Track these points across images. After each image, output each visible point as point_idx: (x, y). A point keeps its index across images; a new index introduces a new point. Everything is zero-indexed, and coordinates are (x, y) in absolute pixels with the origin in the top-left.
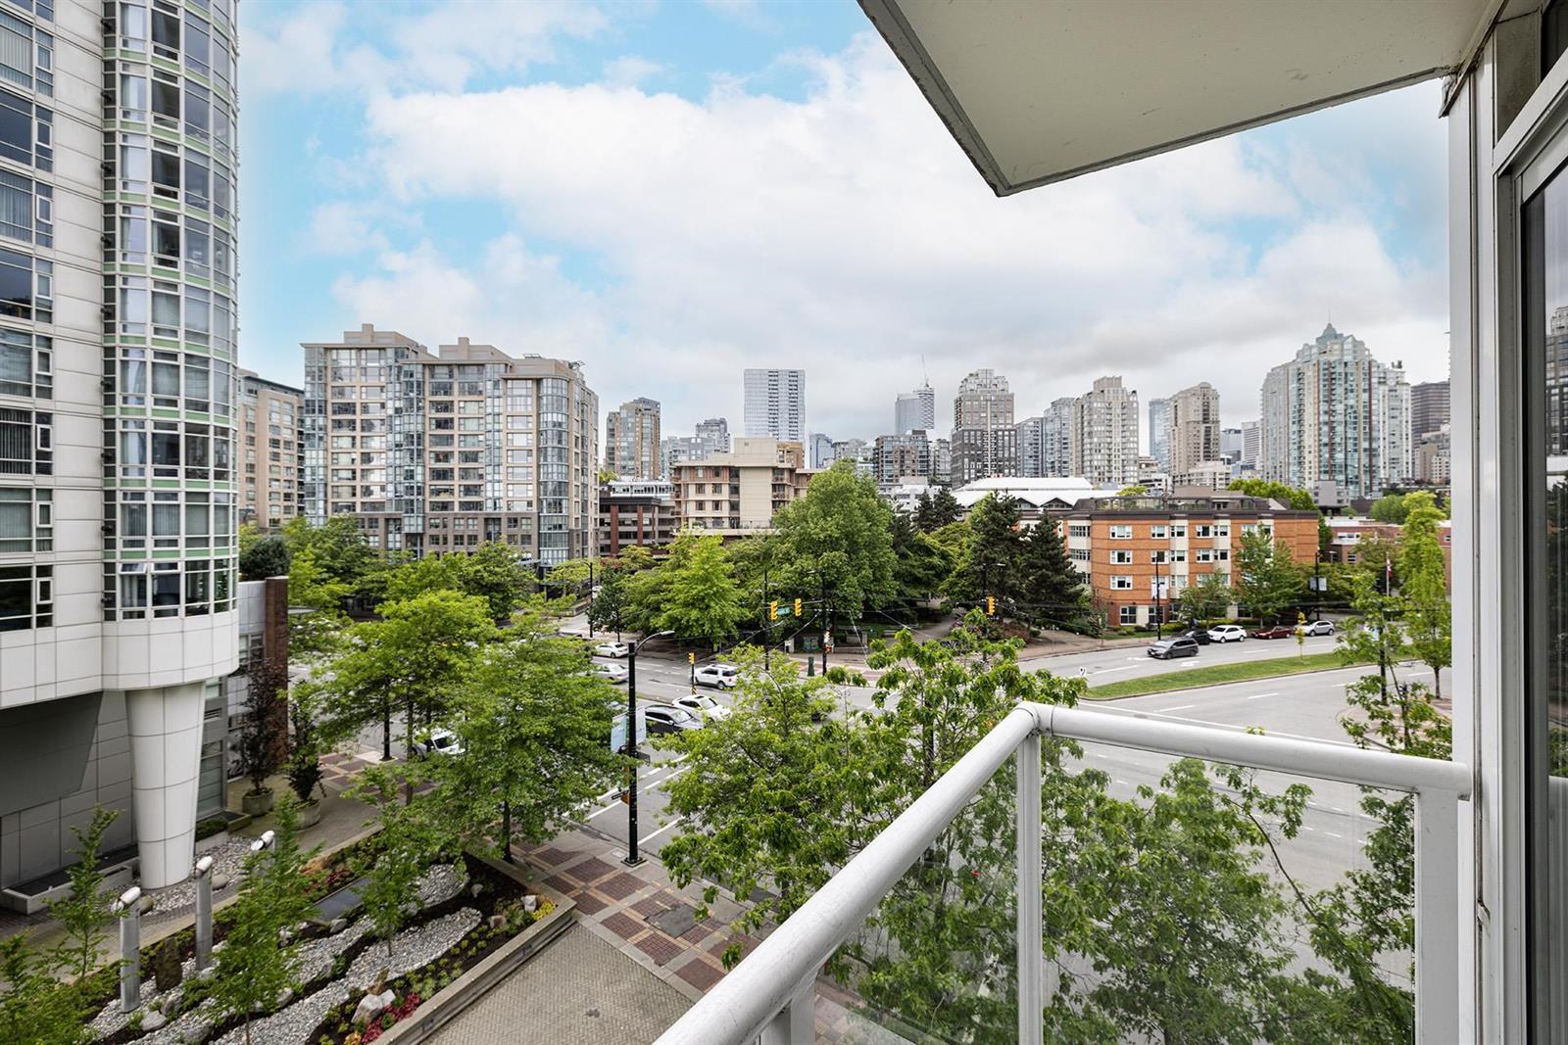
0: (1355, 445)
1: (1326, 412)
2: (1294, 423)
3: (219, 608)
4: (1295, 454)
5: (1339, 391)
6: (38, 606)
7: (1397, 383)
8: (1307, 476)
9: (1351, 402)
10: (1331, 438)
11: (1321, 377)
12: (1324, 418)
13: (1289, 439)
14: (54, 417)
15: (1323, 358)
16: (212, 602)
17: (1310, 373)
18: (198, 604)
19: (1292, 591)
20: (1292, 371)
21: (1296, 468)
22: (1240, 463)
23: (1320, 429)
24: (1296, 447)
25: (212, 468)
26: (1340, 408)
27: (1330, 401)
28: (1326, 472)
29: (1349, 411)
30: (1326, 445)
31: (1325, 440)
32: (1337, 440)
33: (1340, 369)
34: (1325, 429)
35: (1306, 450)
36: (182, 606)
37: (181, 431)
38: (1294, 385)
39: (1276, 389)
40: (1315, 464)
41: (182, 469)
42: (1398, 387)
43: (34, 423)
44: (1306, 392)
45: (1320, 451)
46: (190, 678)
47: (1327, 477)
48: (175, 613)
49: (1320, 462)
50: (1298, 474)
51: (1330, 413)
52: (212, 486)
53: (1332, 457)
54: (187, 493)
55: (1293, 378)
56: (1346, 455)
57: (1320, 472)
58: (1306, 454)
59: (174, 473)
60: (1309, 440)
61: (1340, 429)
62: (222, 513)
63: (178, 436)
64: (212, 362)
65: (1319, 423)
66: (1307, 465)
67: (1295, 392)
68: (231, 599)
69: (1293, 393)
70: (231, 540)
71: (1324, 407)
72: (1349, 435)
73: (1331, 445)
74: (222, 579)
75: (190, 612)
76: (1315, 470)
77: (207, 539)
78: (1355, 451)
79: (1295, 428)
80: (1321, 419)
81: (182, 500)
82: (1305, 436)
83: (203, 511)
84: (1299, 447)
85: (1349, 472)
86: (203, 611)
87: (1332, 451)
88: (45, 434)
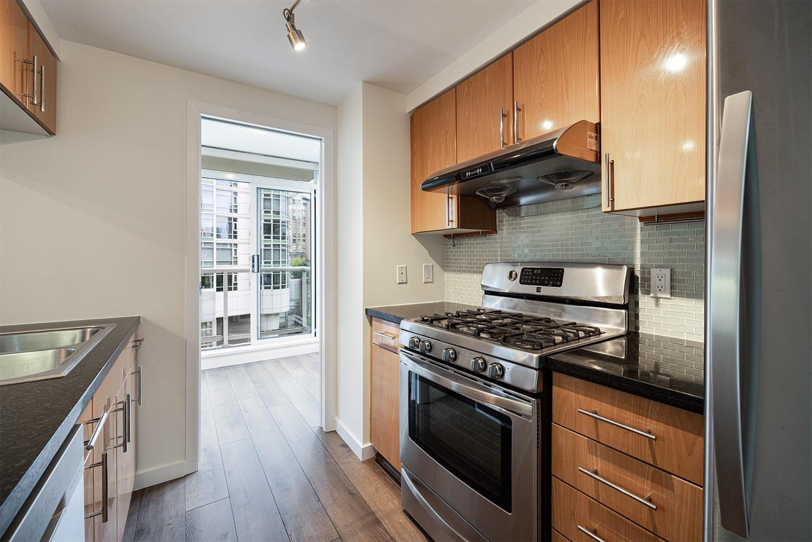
3: (283, 287)
6: (234, 283)
14: (238, 219)
16: (281, 285)
18: (277, 285)
25: (281, 235)
36: (272, 286)
37: (272, 222)
41: (272, 236)
43: (233, 222)
46: (274, 312)
48: (270, 288)
52: (281, 242)
54: (274, 245)
59: (270, 237)
62: (284, 252)
63: (271, 224)
64: (281, 196)
68: (286, 284)
70: (287, 262)
74: (284, 276)
75: (274, 288)
77: (279, 261)
81: (272, 248)
83: (278, 251)
86: (278, 288)
88: (236, 225)
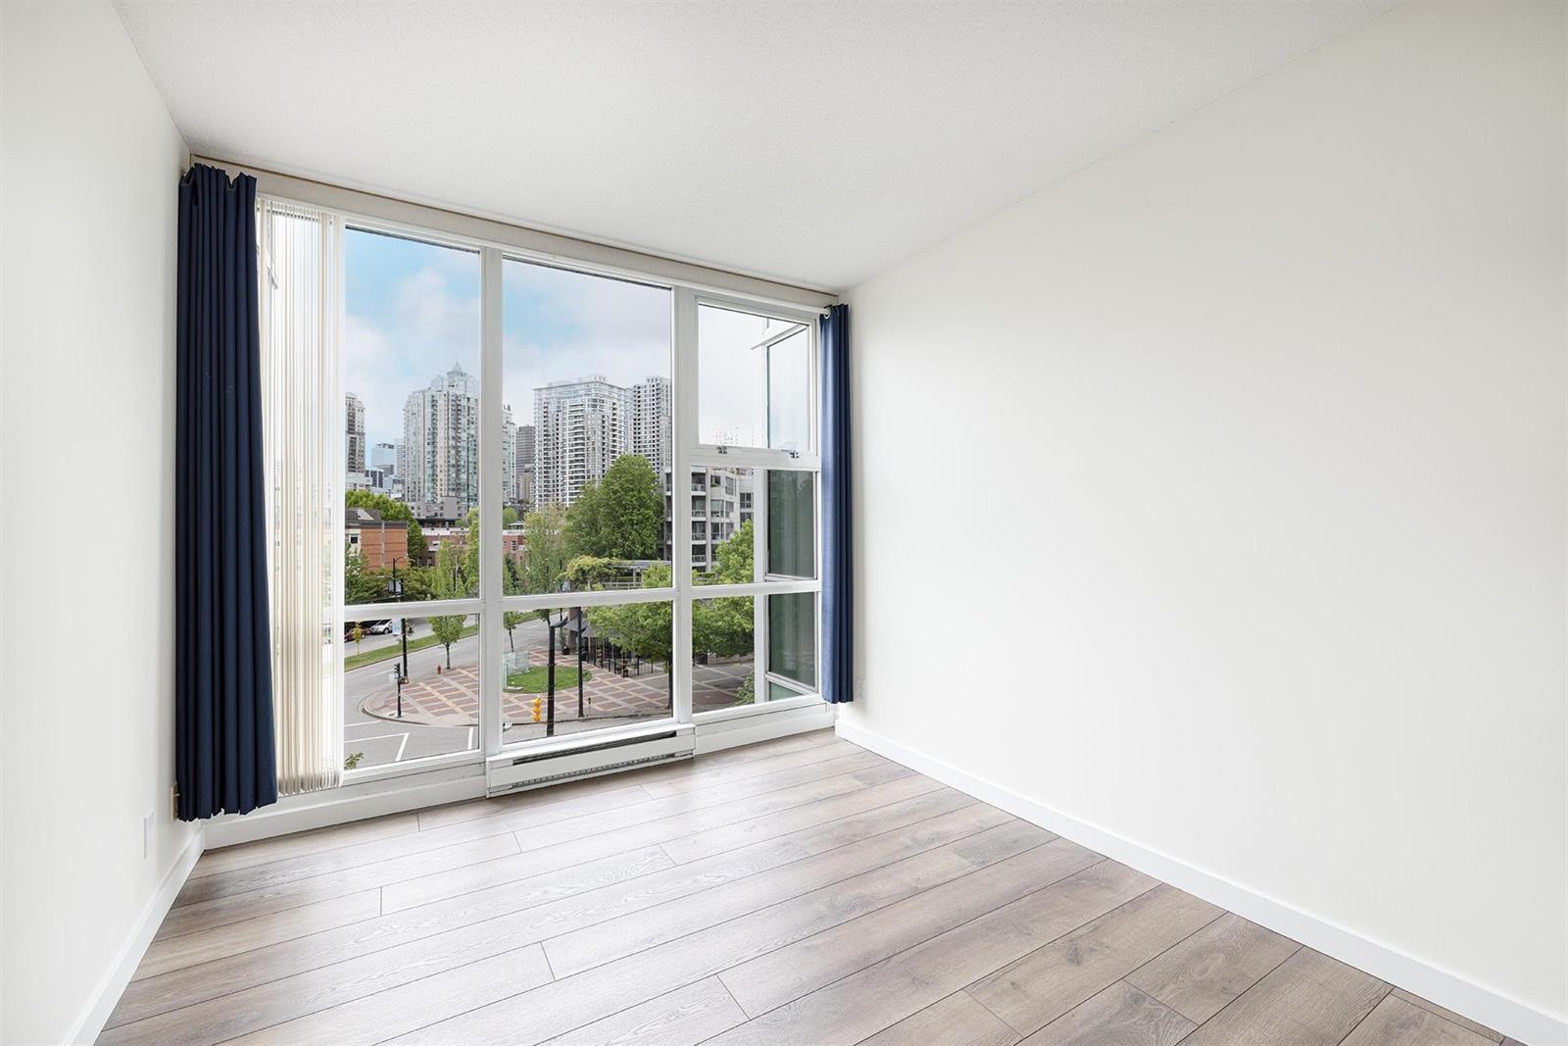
0: (475, 468)
1: (453, 438)
2: (429, 444)
4: (429, 471)
5: (464, 421)
7: (507, 422)
8: (438, 492)
9: (472, 432)
10: (457, 461)
11: (450, 407)
12: (452, 443)
13: (425, 457)
15: (452, 391)
17: (441, 403)
19: (367, 594)
20: (428, 398)
21: (430, 485)
22: (393, 477)
23: (449, 452)
24: (430, 465)
26: (464, 435)
27: (456, 429)
28: (454, 490)
29: (471, 439)
30: (453, 466)
31: (453, 462)
32: (462, 463)
33: (464, 402)
34: (453, 452)
35: (438, 470)
38: (429, 410)
39: (416, 411)
40: (444, 482)
42: (507, 425)
44: (438, 418)
45: (449, 471)
47: (454, 494)
49: (449, 480)
50: (432, 490)
51: (457, 439)
53: (457, 476)
55: (428, 404)
56: (468, 476)
57: (449, 489)
58: (438, 472)
60: (441, 461)
61: (464, 453)
65: (448, 447)
66: (439, 483)
67: (430, 416)
69: (429, 417)
71: (452, 433)
72: (471, 460)
73: (457, 466)
76: (445, 487)
78: (475, 473)
79: (429, 448)
80: (450, 443)
82: (438, 457)
84: (433, 466)
85: (470, 490)
87: (458, 472)
